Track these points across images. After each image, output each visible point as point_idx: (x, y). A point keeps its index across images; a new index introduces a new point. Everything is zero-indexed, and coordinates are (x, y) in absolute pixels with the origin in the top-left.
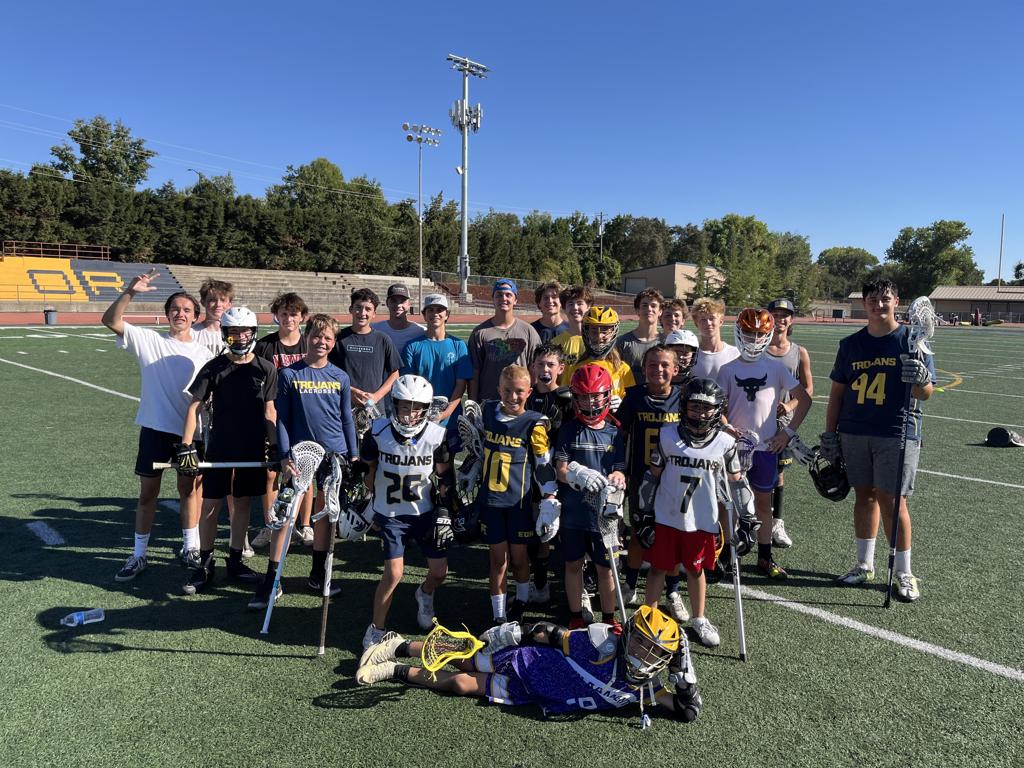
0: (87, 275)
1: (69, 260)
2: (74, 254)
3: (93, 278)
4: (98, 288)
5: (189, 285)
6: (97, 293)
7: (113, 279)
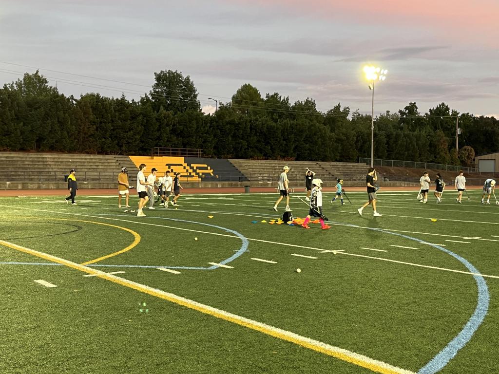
0: (195, 166)
1: (183, 158)
2: (185, 154)
3: (197, 168)
4: (203, 174)
5: (244, 171)
6: (203, 176)
7: (206, 168)
